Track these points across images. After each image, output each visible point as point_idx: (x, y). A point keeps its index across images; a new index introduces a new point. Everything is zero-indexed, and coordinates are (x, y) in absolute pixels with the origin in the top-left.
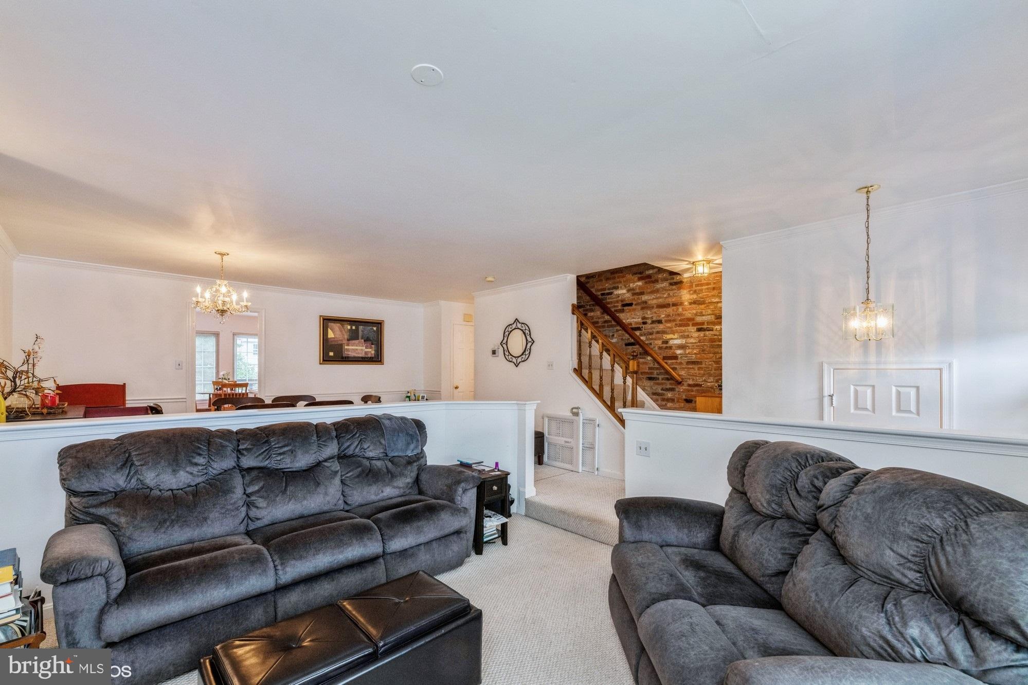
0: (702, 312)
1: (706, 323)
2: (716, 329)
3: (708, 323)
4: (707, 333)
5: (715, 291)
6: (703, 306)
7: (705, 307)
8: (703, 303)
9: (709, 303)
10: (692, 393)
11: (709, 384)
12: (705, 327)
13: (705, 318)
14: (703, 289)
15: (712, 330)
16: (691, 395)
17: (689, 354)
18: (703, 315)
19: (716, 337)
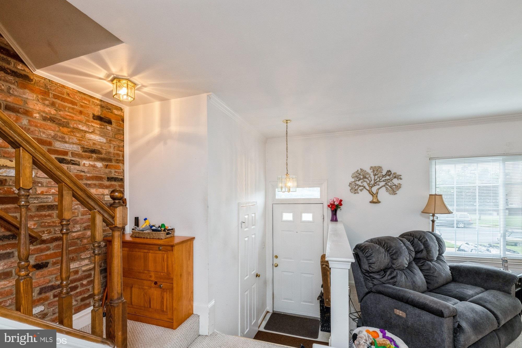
0: (63, 138)
1: (70, 154)
2: (84, 164)
3: (73, 154)
4: (72, 167)
5: (83, 116)
6: (65, 130)
7: (69, 132)
8: (66, 125)
9: (74, 128)
10: (48, 252)
11: (74, 234)
12: (69, 158)
13: (67, 147)
14: (66, 107)
15: (79, 165)
16: (47, 255)
17: (42, 193)
18: (66, 142)
19: (83, 174)
